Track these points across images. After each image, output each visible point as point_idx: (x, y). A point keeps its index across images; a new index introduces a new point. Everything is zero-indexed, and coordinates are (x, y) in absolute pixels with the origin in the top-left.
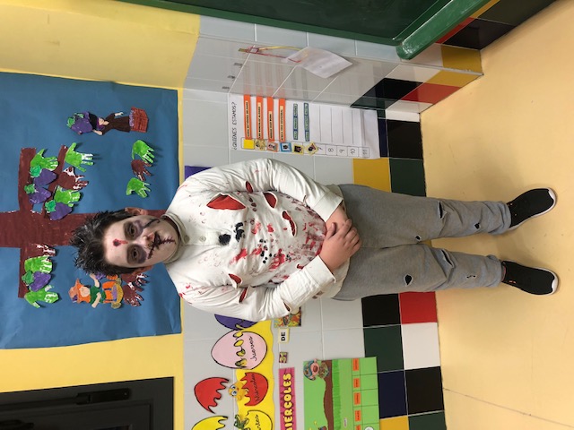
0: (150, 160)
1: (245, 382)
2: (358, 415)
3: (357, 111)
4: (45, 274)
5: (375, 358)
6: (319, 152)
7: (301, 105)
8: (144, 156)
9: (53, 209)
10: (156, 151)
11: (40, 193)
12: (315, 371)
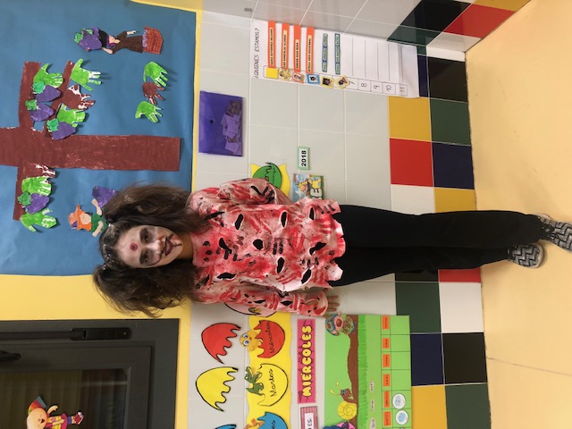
0: (163, 84)
1: (258, 331)
2: (387, 380)
3: (395, 45)
4: (44, 196)
5: (408, 317)
6: (351, 86)
7: (331, 35)
8: (157, 79)
9: (56, 129)
10: (170, 75)
11: (42, 111)
12: (339, 325)
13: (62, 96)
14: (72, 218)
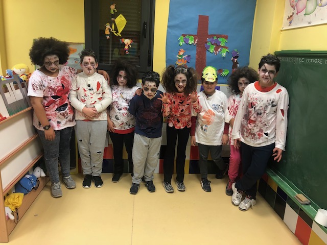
4: (188, 42)
8: (224, 73)
9: (208, 44)
11: (213, 40)
14: (182, 50)
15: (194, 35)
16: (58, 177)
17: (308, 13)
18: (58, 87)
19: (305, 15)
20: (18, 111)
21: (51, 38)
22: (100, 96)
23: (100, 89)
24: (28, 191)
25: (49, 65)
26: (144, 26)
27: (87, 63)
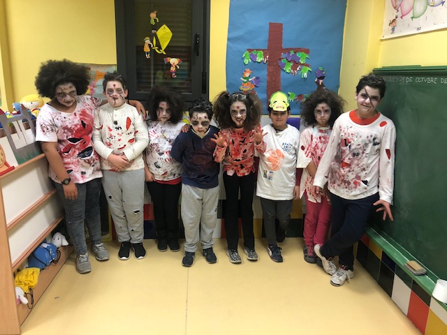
4: (256, 59)
9: (283, 62)
11: (290, 56)
13: (296, 64)
14: (248, 70)
15: (263, 50)
16: (85, 245)
17: (415, 16)
18: (76, 125)
19: (412, 18)
20: (30, 158)
21: (65, 60)
22: (132, 136)
23: (132, 127)
24: (46, 265)
25: (63, 97)
26: (196, 40)
27: (111, 91)
